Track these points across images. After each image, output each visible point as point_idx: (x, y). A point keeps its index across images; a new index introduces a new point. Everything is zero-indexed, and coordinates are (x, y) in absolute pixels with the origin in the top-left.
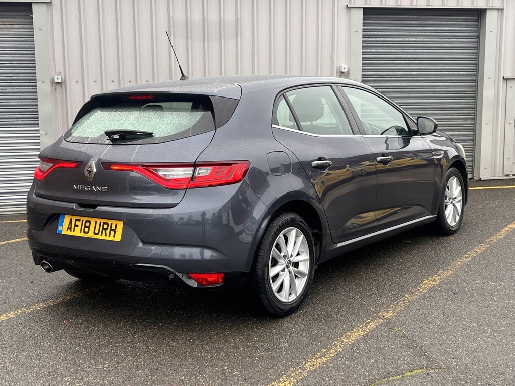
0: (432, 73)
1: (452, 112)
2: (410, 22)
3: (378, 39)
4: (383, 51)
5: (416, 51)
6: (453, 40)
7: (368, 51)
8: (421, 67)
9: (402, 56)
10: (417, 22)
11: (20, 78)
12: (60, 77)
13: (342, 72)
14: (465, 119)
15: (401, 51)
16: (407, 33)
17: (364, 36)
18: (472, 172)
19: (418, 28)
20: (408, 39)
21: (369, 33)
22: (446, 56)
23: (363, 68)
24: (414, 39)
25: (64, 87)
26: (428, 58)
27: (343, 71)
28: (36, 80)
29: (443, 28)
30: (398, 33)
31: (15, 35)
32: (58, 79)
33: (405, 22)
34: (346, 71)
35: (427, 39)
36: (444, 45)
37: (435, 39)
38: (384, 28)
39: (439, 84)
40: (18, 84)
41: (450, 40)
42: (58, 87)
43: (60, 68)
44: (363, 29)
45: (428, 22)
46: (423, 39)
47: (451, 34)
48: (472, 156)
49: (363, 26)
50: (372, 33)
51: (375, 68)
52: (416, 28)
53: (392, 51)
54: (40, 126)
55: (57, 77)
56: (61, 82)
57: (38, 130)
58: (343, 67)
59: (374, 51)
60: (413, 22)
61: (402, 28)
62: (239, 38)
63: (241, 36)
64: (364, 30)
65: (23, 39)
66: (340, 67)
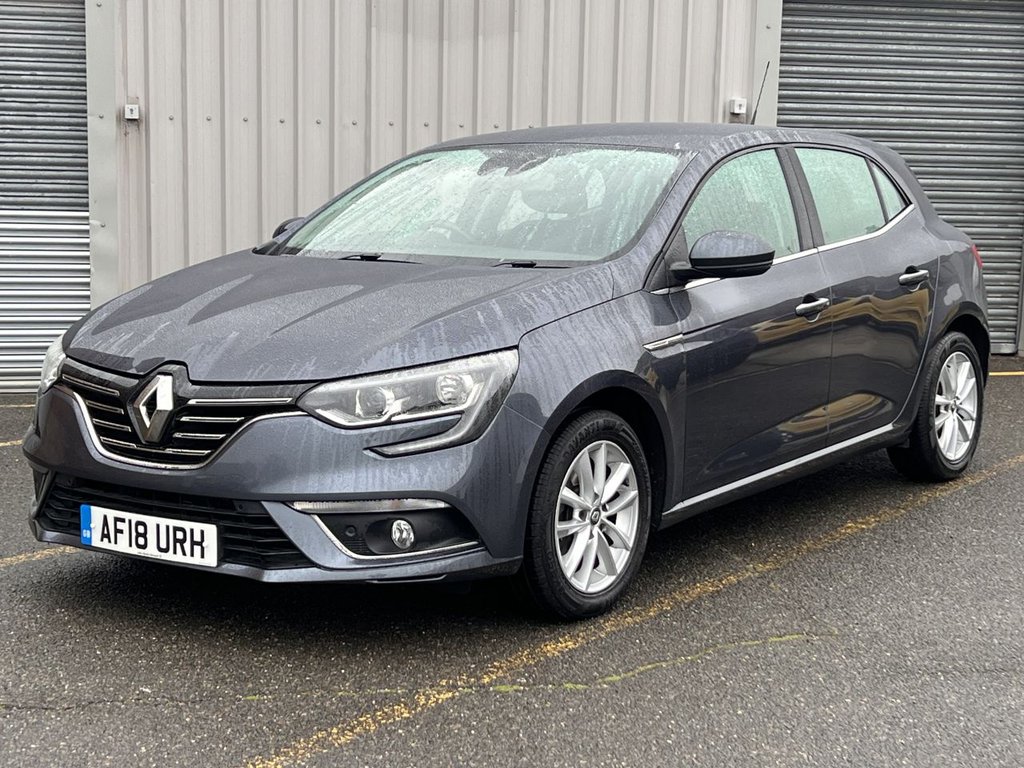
0: (933, 121)
1: (974, 206)
2: (887, 9)
3: (817, 45)
4: (825, 70)
5: (899, 72)
6: (980, 50)
7: (794, 68)
8: (908, 108)
9: (868, 83)
10: (904, 10)
11: (52, 106)
12: (137, 106)
13: (733, 114)
14: (1004, 224)
15: (865, 71)
16: (880, 33)
17: (785, 37)
18: (1015, 339)
19: (905, 23)
20: (881, 47)
21: (796, 30)
22: (963, 85)
23: (781, 105)
24: (895, 47)
25: (143, 126)
26: (924, 89)
27: (737, 111)
28: (85, 112)
29: (960, 25)
30: (860, 33)
31: (43, 15)
32: (132, 110)
33: (876, 9)
34: (743, 111)
35: (924, 48)
36: (960, 61)
37: (941, 48)
38: (829, 20)
39: (948, 146)
40: (48, 119)
41: (974, 50)
42: (132, 129)
43: (136, 88)
44: (783, 22)
45: (926, 11)
46: (914, 48)
47: (975, 37)
48: (1017, 304)
49: (784, 15)
50: (802, 31)
51: (809, 106)
52: (900, 23)
53: (846, 70)
54: (90, 208)
55: (130, 106)
56: (137, 117)
57: (87, 218)
58: (737, 104)
59: (806, 69)
60: (894, 10)
61: (869, 21)
62: (516, 34)
63: (520, 31)
64: (785, 24)
65: (60, 25)
66: (732, 102)
